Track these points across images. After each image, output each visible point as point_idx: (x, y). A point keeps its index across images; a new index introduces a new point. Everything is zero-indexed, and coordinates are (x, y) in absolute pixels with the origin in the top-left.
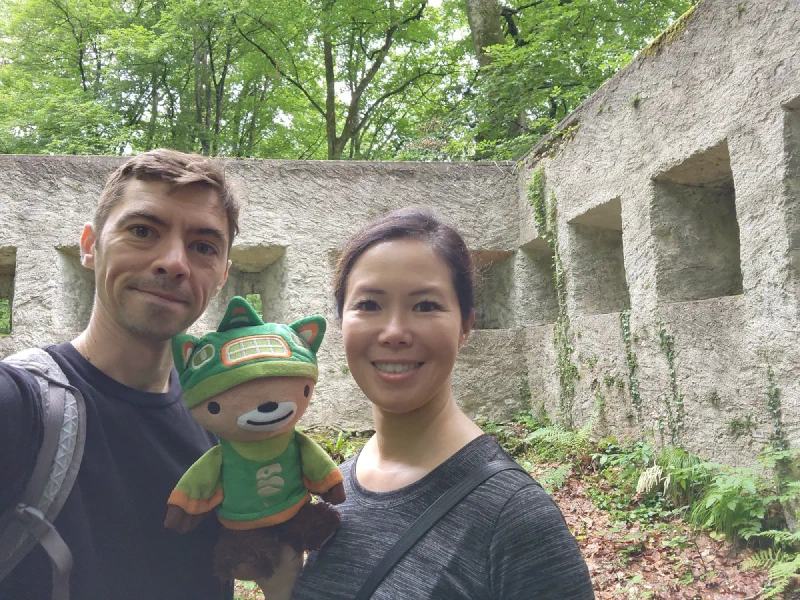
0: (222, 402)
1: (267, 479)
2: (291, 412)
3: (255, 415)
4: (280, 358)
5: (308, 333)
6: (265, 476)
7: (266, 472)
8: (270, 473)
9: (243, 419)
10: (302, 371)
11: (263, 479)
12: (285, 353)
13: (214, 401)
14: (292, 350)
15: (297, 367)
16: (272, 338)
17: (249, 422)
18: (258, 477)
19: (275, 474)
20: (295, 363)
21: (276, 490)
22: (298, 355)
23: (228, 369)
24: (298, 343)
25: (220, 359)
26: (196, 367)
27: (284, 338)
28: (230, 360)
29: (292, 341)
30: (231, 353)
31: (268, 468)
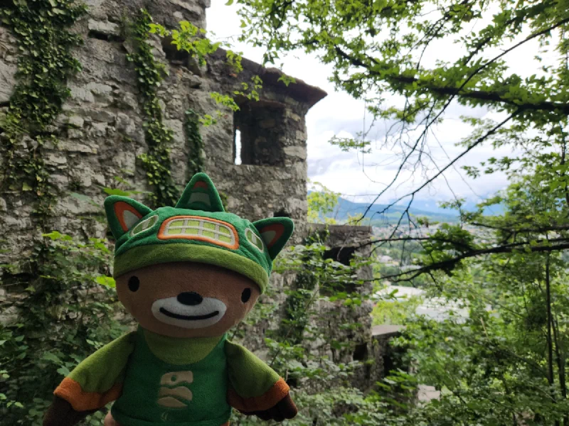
0: (143, 279)
1: (171, 387)
2: (217, 313)
3: (173, 304)
4: (224, 247)
5: (271, 235)
6: (171, 383)
7: (173, 379)
8: (177, 381)
9: (159, 304)
10: (238, 266)
11: (168, 386)
12: (231, 243)
13: (136, 274)
14: (241, 242)
15: (240, 262)
16: (224, 225)
17: (163, 310)
18: (162, 382)
19: (184, 384)
21: (181, 404)
22: (246, 250)
23: (161, 243)
24: (253, 240)
25: (156, 231)
26: (134, 235)
27: (237, 230)
28: (166, 234)
29: (245, 235)
30: (170, 228)
31: (177, 373)
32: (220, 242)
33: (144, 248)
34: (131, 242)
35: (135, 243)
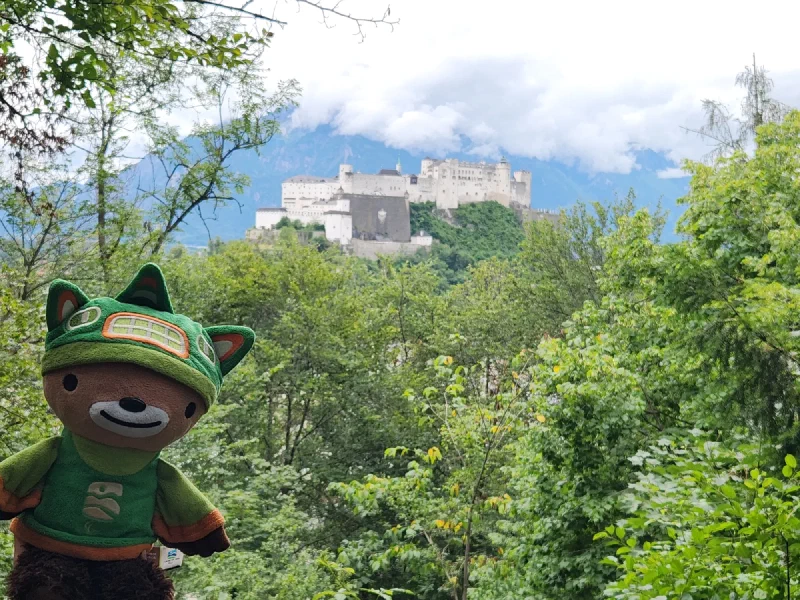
0: (82, 377)
1: (99, 498)
2: (159, 423)
3: (115, 408)
4: (178, 358)
5: (227, 346)
7: (102, 490)
8: (106, 492)
9: (98, 406)
10: (185, 377)
11: (94, 495)
12: (180, 351)
13: (73, 372)
14: (191, 351)
15: (187, 373)
16: (175, 329)
17: (103, 413)
18: (89, 491)
19: (111, 496)
20: (189, 367)
21: (106, 517)
22: (197, 361)
23: (105, 341)
24: (204, 350)
25: (99, 326)
26: (73, 328)
27: (188, 336)
28: (111, 332)
29: (197, 343)
30: (116, 325)
31: (106, 484)
32: (170, 348)
33: (87, 344)
34: (70, 335)
35: (75, 338)
